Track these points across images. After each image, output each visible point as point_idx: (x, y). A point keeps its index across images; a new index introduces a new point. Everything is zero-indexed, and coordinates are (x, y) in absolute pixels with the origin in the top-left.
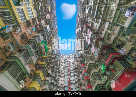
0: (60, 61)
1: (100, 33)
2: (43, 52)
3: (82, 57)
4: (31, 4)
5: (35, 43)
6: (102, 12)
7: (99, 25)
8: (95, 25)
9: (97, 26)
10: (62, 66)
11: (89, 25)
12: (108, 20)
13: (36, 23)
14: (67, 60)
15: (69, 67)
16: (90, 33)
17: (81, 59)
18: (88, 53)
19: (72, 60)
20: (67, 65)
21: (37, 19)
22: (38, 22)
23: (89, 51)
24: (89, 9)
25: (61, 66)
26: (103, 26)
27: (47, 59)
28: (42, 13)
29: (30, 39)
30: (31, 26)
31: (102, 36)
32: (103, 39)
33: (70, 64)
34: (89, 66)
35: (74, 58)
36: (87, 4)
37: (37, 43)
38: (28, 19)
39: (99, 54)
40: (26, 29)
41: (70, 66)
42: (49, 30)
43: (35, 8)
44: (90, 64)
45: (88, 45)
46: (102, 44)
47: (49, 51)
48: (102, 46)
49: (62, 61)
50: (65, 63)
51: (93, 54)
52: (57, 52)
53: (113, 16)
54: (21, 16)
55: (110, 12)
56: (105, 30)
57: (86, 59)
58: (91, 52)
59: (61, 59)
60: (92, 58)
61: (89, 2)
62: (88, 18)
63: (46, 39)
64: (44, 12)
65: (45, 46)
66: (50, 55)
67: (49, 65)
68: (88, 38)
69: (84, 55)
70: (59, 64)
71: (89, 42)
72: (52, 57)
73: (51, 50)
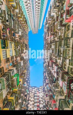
0: (29, 95)
1: (63, 67)
2: (14, 85)
3: (51, 90)
4: (13, 47)
5: (9, 76)
6: (62, 53)
7: (62, 61)
8: (58, 61)
9: (60, 62)
10: (31, 101)
11: (53, 61)
12: (67, 58)
13: (14, 59)
14: (36, 94)
15: (38, 104)
16: (56, 68)
17: (51, 93)
18: (57, 86)
19: (41, 94)
20: (36, 101)
21: (14, 57)
22: (15, 59)
23: (57, 84)
24: (52, 50)
25: (29, 102)
26: (65, 62)
27: (17, 93)
28: (19, 53)
29: (6, 73)
30: (9, 62)
31: (66, 70)
32: (67, 73)
33: (40, 100)
34: (59, 103)
35: (43, 91)
36: (50, 48)
37: (11, 76)
38: (8, 57)
39: (67, 89)
40: (5, 64)
41: (39, 102)
42: (22, 64)
43: (15, 50)
44: (60, 100)
45: (55, 78)
46: (68, 78)
47: (20, 84)
48: (68, 79)
49: (32, 95)
50: (34, 98)
51: (61, 88)
52: (27, 85)
53: (70, 55)
54: (4, 55)
55: (67, 53)
56: (67, 65)
57: (55, 93)
58: (59, 86)
59: (31, 93)
60: (61, 93)
61: (52, 46)
62: (52, 56)
63: (19, 73)
64: (20, 52)
65: (17, 79)
66: (20, 88)
67: (18, 100)
68: (55, 72)
69: (53, 89)
70: (28, 99)
71: (55, 75)
72: (22, 90)
73: (22, 83)
